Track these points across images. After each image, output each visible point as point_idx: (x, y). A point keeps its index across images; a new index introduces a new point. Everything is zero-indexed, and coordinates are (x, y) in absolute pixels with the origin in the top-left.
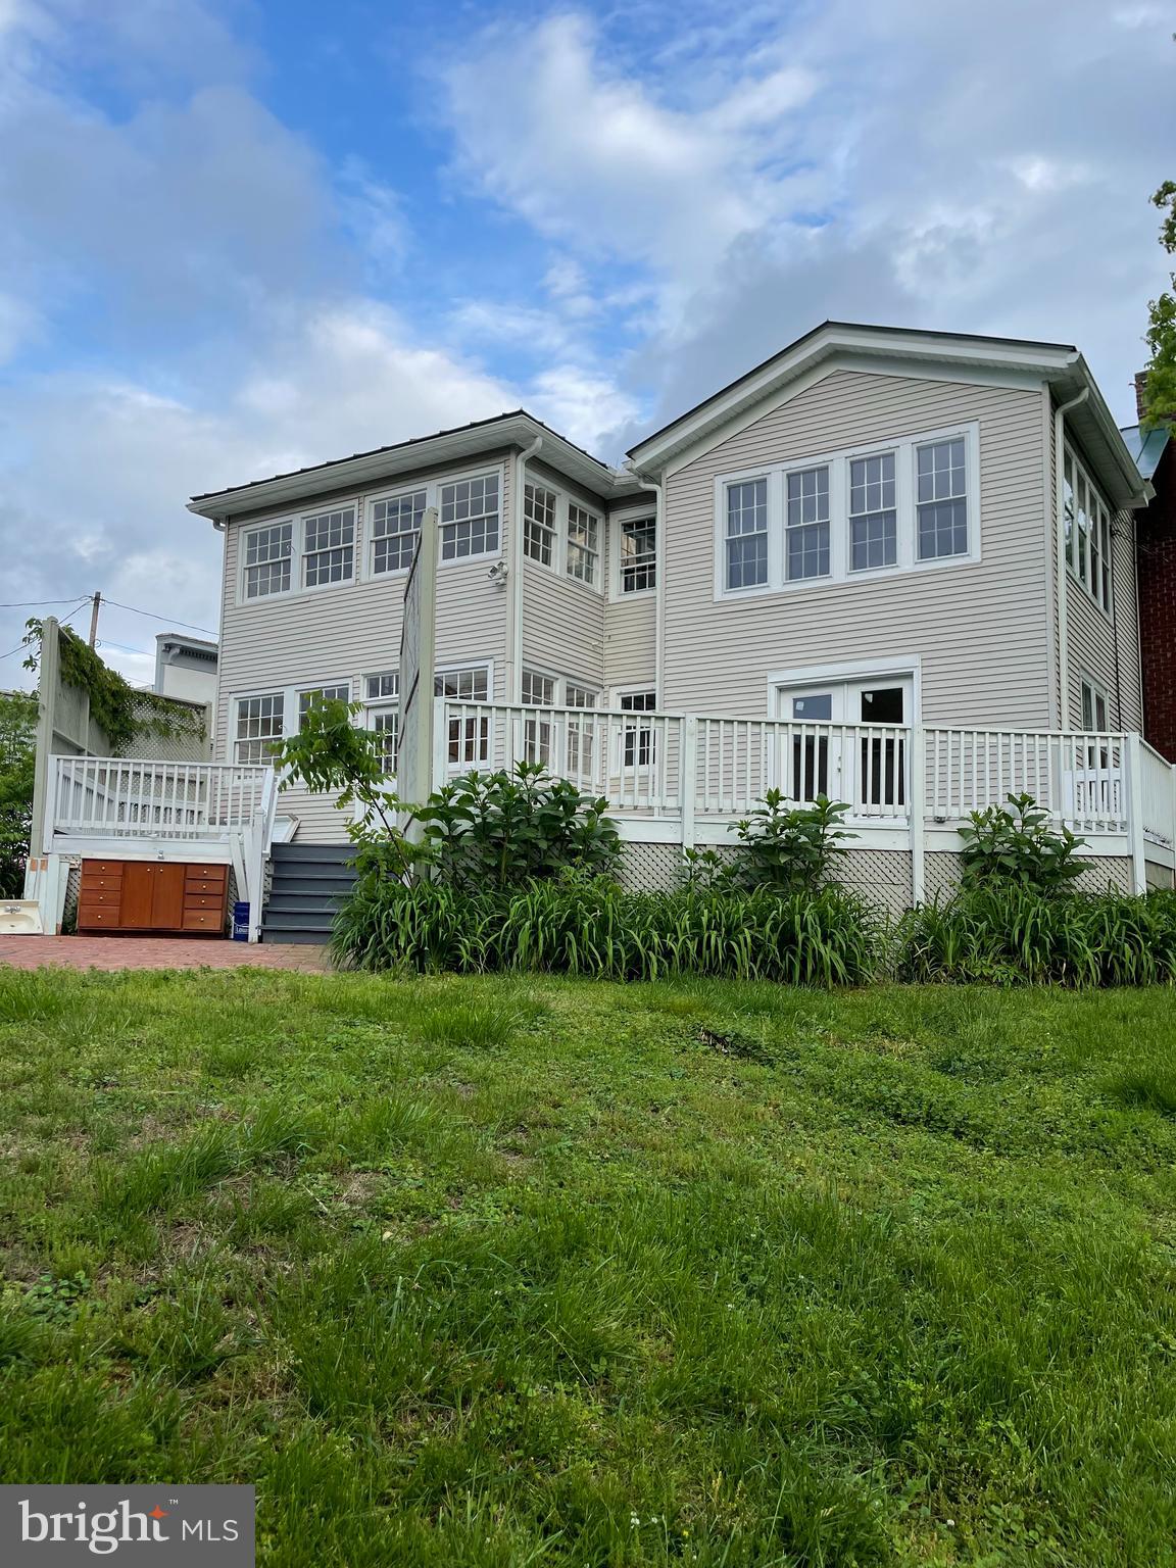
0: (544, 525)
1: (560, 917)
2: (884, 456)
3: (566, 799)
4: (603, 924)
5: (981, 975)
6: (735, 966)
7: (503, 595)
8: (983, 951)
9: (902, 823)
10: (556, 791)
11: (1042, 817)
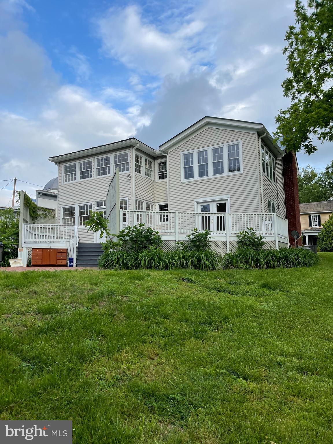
0: (139, 164)
1: (150, 257)
2: (220, 148)
3: (150, 231)
4: (159, 258)
5: (241, 267)
6: (188, 267)
7: (130, 182)
8: (241, 262)
9: (224, 235)
10: (148, 230)
11: (255, 233)
